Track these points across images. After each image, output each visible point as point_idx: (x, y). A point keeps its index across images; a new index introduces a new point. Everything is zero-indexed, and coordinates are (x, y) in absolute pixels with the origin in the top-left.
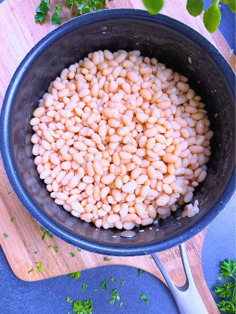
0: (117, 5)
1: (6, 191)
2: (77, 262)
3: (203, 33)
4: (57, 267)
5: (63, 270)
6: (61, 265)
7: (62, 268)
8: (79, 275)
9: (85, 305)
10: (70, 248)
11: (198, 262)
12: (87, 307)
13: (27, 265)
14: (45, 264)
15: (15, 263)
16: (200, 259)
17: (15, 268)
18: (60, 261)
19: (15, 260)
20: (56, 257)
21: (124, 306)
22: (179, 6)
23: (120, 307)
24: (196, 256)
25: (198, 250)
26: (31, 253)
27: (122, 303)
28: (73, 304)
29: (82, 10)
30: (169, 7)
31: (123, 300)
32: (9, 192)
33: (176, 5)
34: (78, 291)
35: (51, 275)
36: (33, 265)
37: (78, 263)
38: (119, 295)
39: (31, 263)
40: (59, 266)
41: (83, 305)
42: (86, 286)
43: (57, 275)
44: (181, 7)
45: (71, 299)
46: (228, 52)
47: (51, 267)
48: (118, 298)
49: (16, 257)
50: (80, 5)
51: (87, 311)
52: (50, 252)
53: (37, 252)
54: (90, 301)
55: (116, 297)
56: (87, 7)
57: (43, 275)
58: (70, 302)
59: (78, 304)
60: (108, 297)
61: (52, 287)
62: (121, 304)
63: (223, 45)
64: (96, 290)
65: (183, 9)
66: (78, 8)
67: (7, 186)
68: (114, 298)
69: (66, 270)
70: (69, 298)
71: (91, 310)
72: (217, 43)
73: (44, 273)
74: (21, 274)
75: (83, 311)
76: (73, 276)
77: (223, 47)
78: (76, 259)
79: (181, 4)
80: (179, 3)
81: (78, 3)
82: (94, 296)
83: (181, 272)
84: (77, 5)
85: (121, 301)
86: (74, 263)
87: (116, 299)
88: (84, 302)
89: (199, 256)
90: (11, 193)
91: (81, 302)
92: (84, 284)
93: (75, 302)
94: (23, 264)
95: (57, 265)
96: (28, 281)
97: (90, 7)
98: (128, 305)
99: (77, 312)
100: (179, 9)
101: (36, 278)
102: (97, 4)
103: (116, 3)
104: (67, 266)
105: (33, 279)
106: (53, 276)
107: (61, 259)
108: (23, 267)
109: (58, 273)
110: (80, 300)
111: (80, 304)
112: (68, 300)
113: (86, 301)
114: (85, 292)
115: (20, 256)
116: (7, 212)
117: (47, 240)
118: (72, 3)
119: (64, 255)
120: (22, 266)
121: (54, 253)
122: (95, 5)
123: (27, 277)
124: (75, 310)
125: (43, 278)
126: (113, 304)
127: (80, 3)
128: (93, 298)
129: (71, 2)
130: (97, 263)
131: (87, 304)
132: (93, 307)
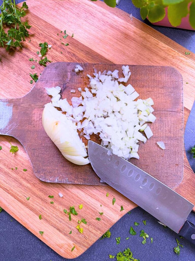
0: (36, 27)
1: (25, 198)
2: (104, 222)
3: (105, 14)
4: (92, 234)
5: (98, 234)
6: (94, 231)
7: (96, 233)
8: (109, 233)
9: (125, 255)
10: (94, 215)
11: (191, 173)
12: (127, 255)
13: (69, 245)
14: (82, 237)
15: (60, 249)
16: (192, 171)
17: (62, 252)
18: (92, 229)
19: (59, 246)
20: (87, 228)
21: (155, 240)
22: (79, 5)
23: (152, 242)
24: (187, 170)
25: (187, 165)
26: (67, 235)
27: (152, 238)
28: (116, 258)
30: (73, 10)
31: (152, 236)
32: (28, 199)
33: (76, 6)
34: (115, 246)
35: (91, 243)
36: (74, 243)
37: (106, 223)
38: (147, 234)
39: (71, 242)
40: (93, 233)
41: (124, 255)
42: (119, 239)
43: (96, 241)
44: (80, 5)
45: (113, 255)
46: (129, 18)
47: (87, 237)
48: (147, 236)
49: (58, 244)
51: (129, 258)
52: (81, 226)
53: (71, 232)
54: (127, 249)
55: (146, 236)
57: (85, 246)
58: (113, 258)
59: (119, 256)
60: (139, 239)
61: (94, 253)
62: (152, 240)
63: (123, 15)
64: (127, 239)
67: (24, 195)
68: (145, 238)
69: (100, 233)
70: (111, 254)
71: (131, 255)
72: (119, 16)
73: (85, 244)
74: (68, 255)
75: (126, 260)
76: (105, 236)
77: (124, 16)
78: (103, 221)
82: (128, 244)
83: (184, 188)
85: (150, 237)
86: (103, 224)
87: (146, 237)
88: (123, 252)
89: (189, 169)
90: (30, 199)
91: (122, 254)
92: (117, 239)
93: (117, 256)
94: (66, 246)
95: (91, 232)
96: (76, 257)
98: (157, 238)
100: (80, 7)
101: (81, 252)
103: (35, 27)
104: (99, 229)
105: (79, 254)
106: (93, 243)
107: (92, 226)
108: (68, 249)
109: (95, 239)
110: (120, 253)
111: (121, 256)
112: (111, 257)
113: (125, 251)
114: (121, 244)
115: (61, 242)
116: (34, 214)
117: (74, 218)
119: (92, 223)
120: (66, 248)
121: (84, 225)
123: (74, 254)
125: (86, 249)
126: (146, 243)
128: (128, 246)
130: (120, 215)
131: (127, 253)
132: (132, 252)
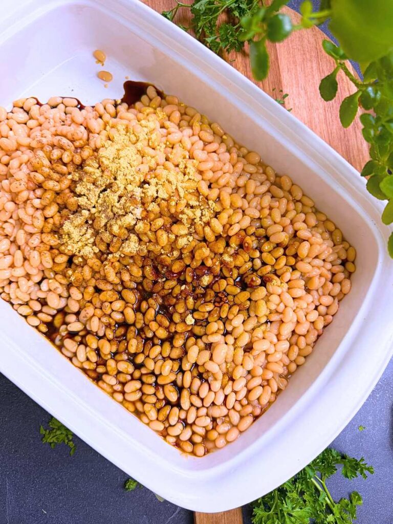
29: (211, 42)
50: (210, 36)
56: (218, 40)
65: (342, 88)
66: (207, 39)
79: (343, 80)
80: (340, 78)
81: (208, 32)
84: (207, 34)
97: (222, 42)
99: (54, 429)
102: (231, 41)
118: (200, 30)
122: (228, 41)
124: (51, 425)
127: (211, 33)
129: (200, 28)
